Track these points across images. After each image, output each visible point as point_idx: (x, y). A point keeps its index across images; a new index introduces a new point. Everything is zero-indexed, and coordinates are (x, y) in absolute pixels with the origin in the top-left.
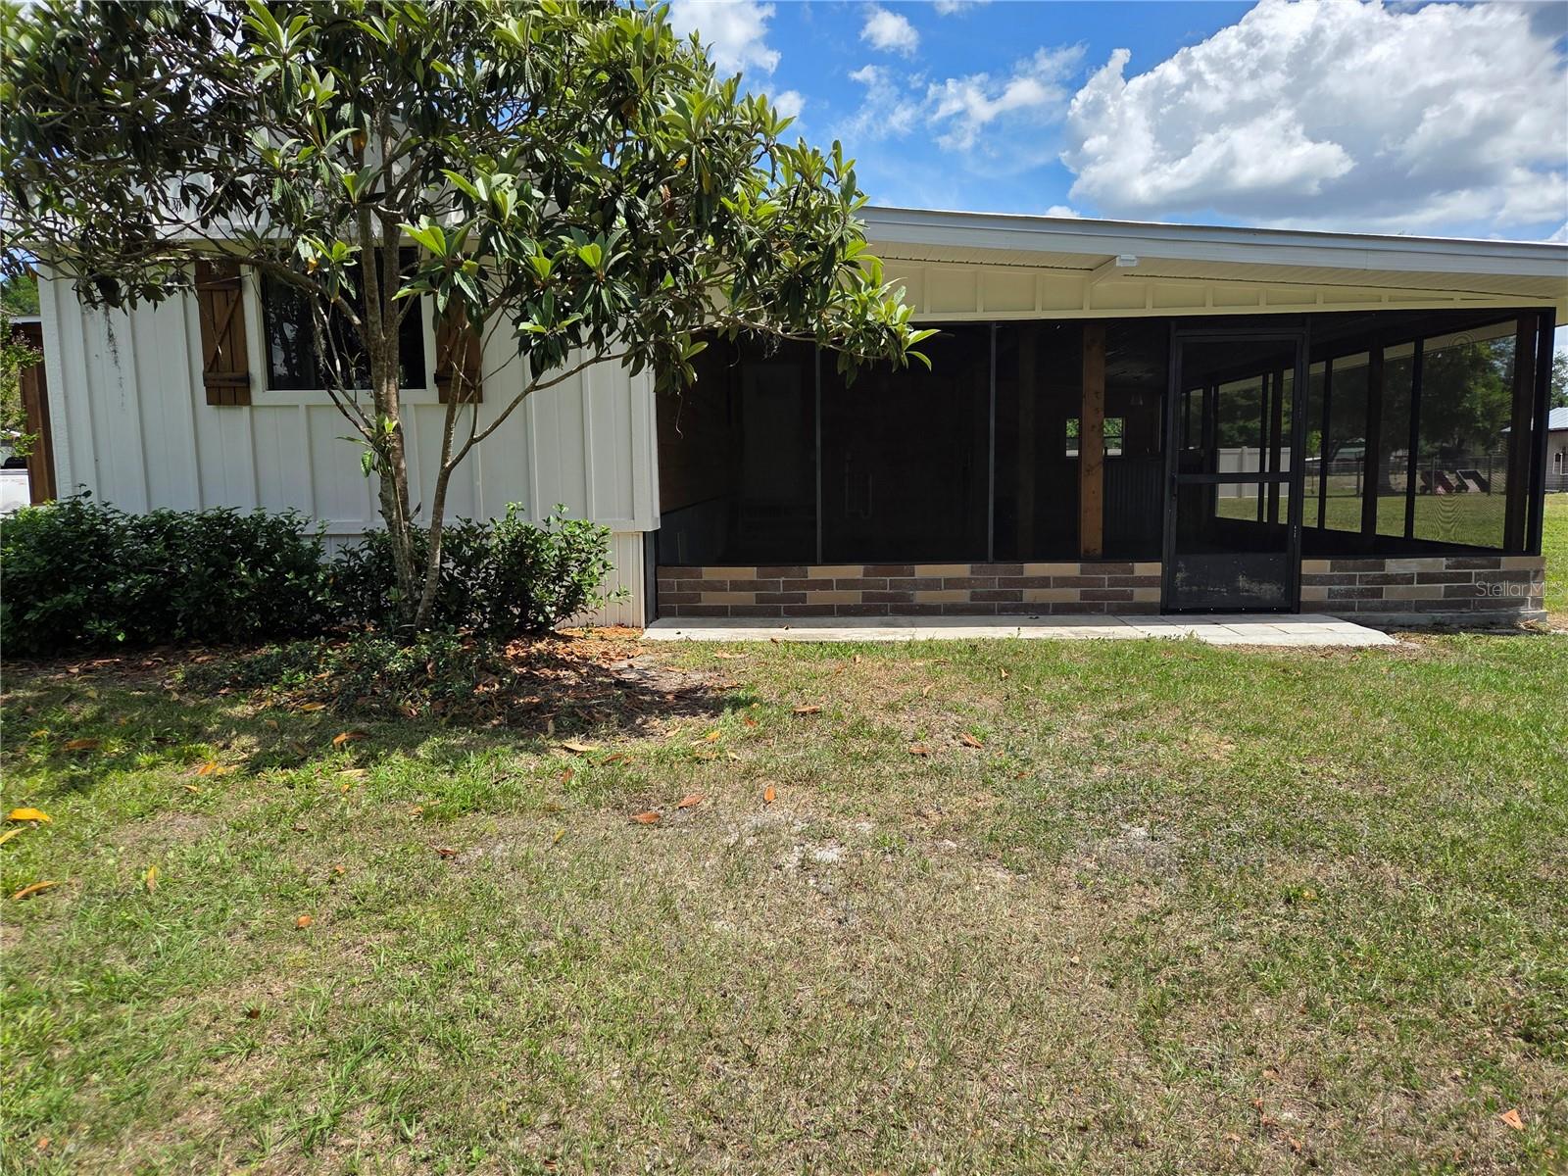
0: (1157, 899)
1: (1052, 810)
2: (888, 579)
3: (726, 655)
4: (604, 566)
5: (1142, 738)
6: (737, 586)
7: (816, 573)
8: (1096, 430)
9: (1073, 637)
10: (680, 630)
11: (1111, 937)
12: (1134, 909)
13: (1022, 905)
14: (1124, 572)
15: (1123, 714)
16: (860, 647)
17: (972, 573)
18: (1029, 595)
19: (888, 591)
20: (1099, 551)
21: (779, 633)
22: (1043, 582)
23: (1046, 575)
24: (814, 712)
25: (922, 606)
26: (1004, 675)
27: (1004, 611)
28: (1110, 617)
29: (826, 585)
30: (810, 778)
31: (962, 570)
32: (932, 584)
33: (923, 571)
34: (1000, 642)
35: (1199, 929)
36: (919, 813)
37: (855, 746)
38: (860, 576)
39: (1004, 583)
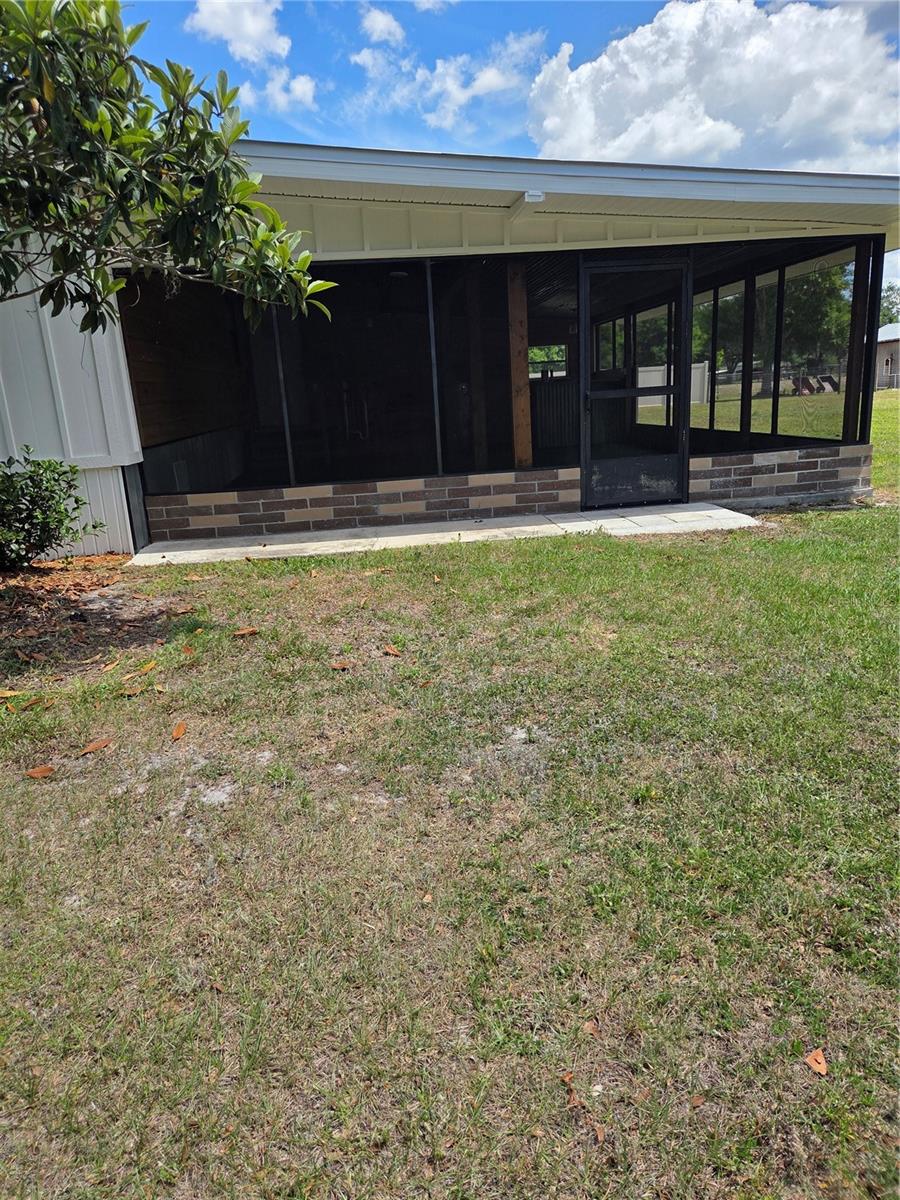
0: (520, 811)
1: (446, 719)
2: (354, 495)
3: (195, 578)
4: (77, 501)
5: (540, 634)
6: (221, 510)
7: (290, 494)
8: (522, 355)
9: (506, 537)
10: (165, 554)
11: (467, 865)
12: (497, 827)
13: (390, 836)
14: (550, 478)
15: (530, 612)
16: (320, 561)
17: (426, 486)
18: (475, 502)
19: (355, 506)
20: (530, 461)
21: (256, 551)
22: (485, 491)
23: (488, 484)
24: (253, 634)
25: (386, 517)
26: (437, 580)
27: (454, 517)
28: (541, 517)
29: (301, 504)
30: (227, 707)
31: (417, 484)
32: (392, 498)
33: (384, 487)
34: (441, 547)
35: (554, 843)
36: (321, 736)
37: (283, 667)
38: (330, 495)
39: (452, 493)
